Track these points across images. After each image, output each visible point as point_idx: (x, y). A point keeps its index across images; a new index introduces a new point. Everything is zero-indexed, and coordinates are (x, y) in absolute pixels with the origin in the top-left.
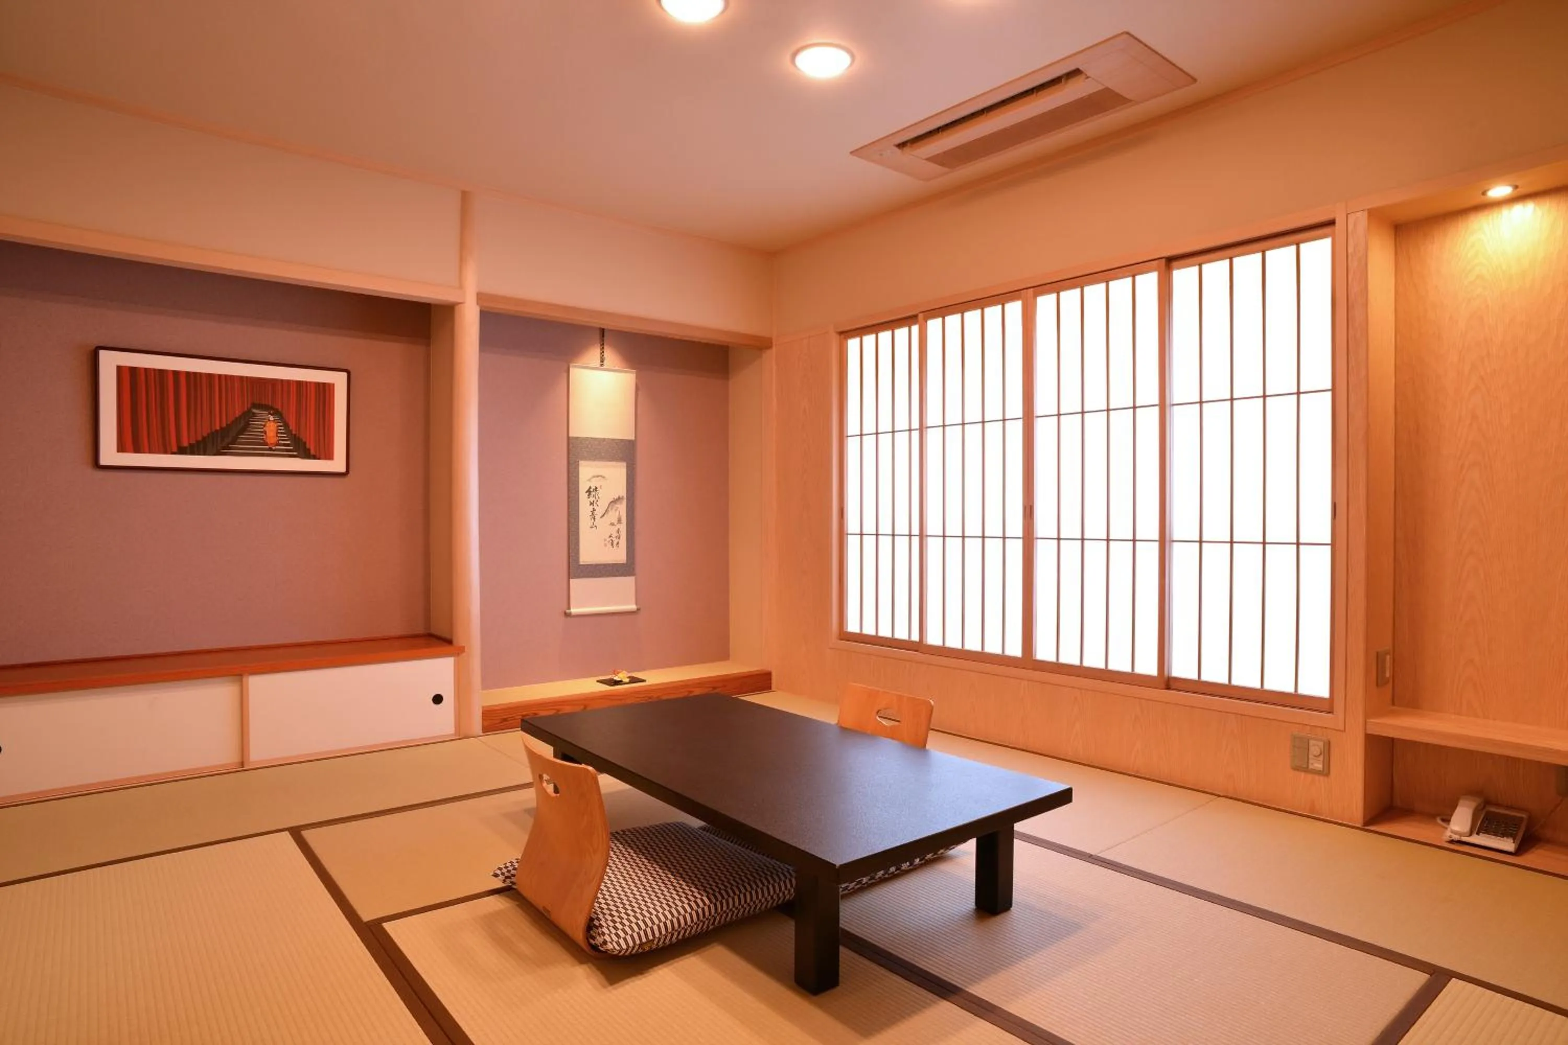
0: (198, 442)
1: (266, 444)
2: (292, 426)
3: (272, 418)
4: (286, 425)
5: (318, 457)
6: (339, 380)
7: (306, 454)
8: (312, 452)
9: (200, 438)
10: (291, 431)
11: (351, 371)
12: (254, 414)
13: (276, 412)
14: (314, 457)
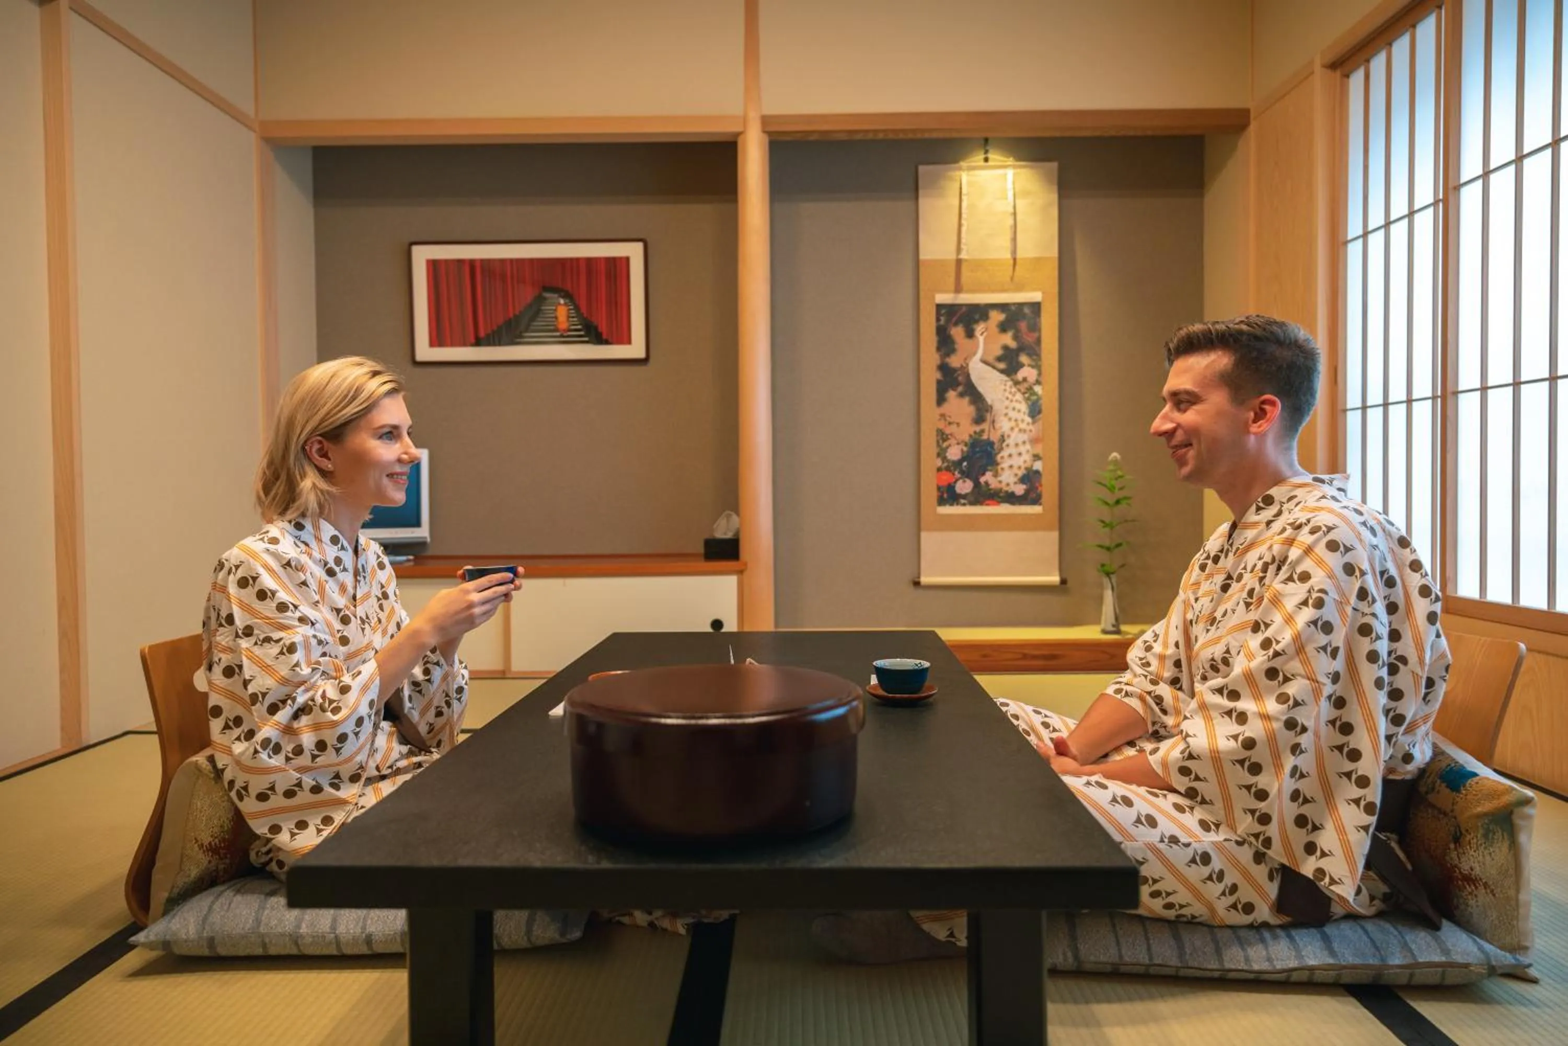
0: (494, 332)
1: (556, 330)
2: (584, 310)
3: (562, 301)
4: (577, 308)
5: (610, 340)
6: (633, 252)
7: (599, 339)
8: (604, 337)
9: (495, 328)
10: (583, 314)
11: (648, 240)
12: (545, 299)
13: (567, 295)
14: (607, 342)
